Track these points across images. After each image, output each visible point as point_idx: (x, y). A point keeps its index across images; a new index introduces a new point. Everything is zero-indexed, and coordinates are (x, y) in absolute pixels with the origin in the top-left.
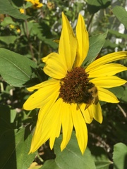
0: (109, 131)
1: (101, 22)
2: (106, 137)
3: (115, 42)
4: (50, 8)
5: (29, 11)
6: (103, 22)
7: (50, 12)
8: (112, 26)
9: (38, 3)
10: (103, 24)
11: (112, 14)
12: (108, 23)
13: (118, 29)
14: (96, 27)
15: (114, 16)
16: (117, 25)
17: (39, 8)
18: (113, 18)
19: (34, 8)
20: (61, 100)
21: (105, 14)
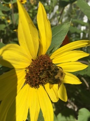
0: (76, 95)
1: (70, 14)
2: (74, 99)
3: (80, 29)
4: (32, 4)
6: (72, 14)
7: (32, 7)
8: (79, 17)
10: (71, 16)
11: (78, 8)
12: (76, 15)
13: (82, 20)
14: (67, 18)
15: (79, 9)
16: (82, 16)
18: (79, 11)
20: (27, 85)
21: (73, 8)
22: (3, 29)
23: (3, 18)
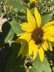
4: (41, 2)
5: (31, 5)
7: (41, 4)
9: (35, 1)
17: (35, 3)
19: (34, 3)
20: (32, 40)
22: (24, 18)
23: (25, 12)
